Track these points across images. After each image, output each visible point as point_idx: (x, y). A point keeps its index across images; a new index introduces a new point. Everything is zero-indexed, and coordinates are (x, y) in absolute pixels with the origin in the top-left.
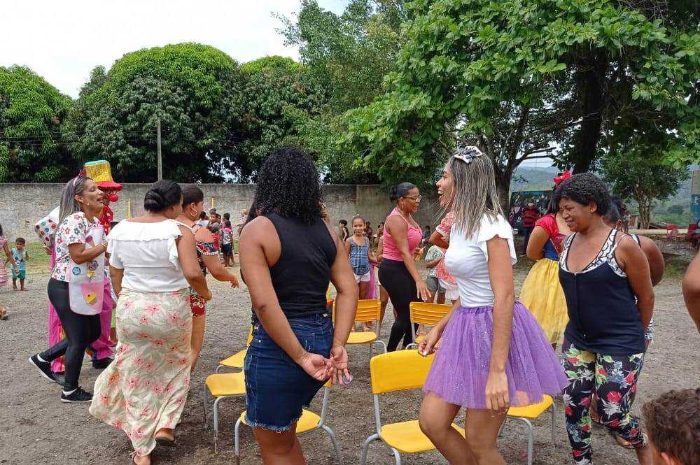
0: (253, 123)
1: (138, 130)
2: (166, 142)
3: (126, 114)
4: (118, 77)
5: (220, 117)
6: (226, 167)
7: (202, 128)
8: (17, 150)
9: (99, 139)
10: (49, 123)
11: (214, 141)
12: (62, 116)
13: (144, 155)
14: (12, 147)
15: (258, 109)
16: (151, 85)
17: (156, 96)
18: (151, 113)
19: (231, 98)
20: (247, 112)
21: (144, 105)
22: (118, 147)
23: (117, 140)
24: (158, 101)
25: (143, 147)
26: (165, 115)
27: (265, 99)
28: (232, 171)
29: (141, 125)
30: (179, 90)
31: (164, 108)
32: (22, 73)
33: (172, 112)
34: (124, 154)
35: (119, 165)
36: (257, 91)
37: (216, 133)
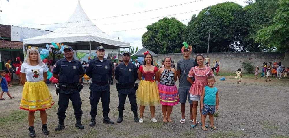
0: (245, 29)
1: (203, 35)
2: (211, 39)
3: (200, 30)
4: (199, 18)
5: (233, 28)
6: (236, 45)
7: (225, 32)
8: (169, 43)
9: (191, 39)
10: (178, 34)
11: (229, 37)
12: (182, 32)
13: (204, 43)
14: (168, 42)
15: (248, 24)
16: (209, 20)
17: (210, 23)
18: (208, 29)
19: (237, 21)
20: (243, 25)
21: (206, 27)
22: (197, 41)
23: (197, 39)
24: (210, 25)
25: (205, 41)
26: (212, 29)
27: (251, 20)
28: (239, 46)
29: (205, 33)
30: (219, 20)
31: (212, 27)
32: (173, 19)
33: (215, 28)
34: (198, 43)
35: (197, 47)
36: (248, 17)
37: (230, 34)
